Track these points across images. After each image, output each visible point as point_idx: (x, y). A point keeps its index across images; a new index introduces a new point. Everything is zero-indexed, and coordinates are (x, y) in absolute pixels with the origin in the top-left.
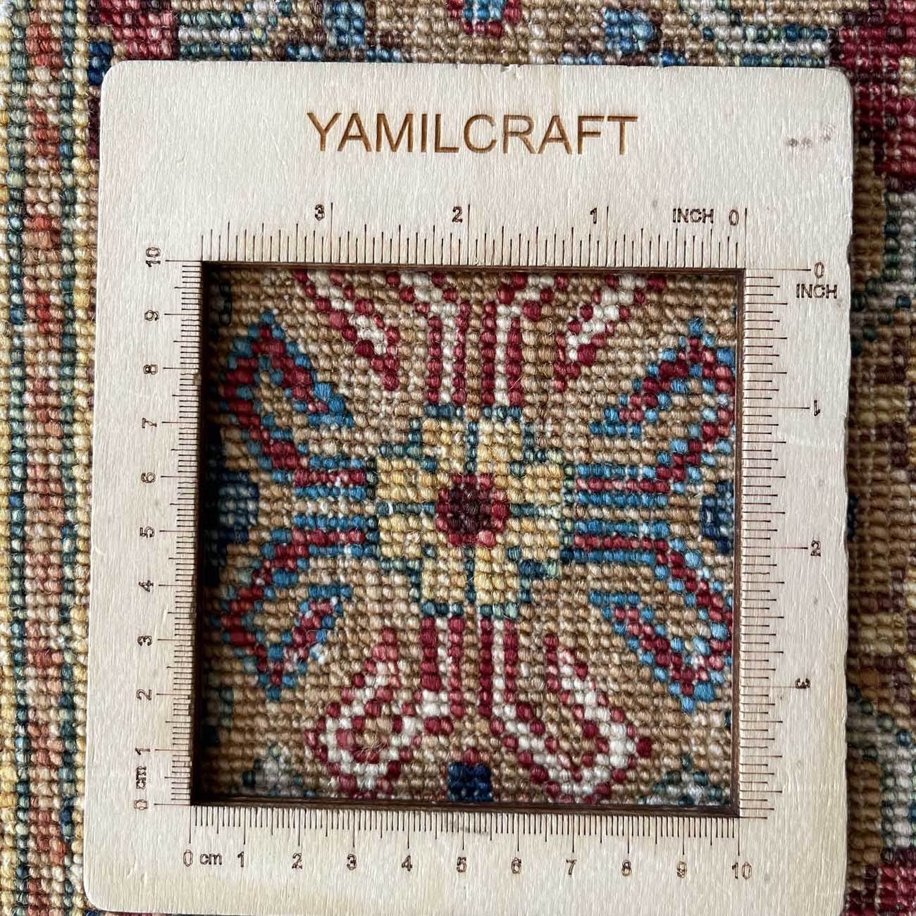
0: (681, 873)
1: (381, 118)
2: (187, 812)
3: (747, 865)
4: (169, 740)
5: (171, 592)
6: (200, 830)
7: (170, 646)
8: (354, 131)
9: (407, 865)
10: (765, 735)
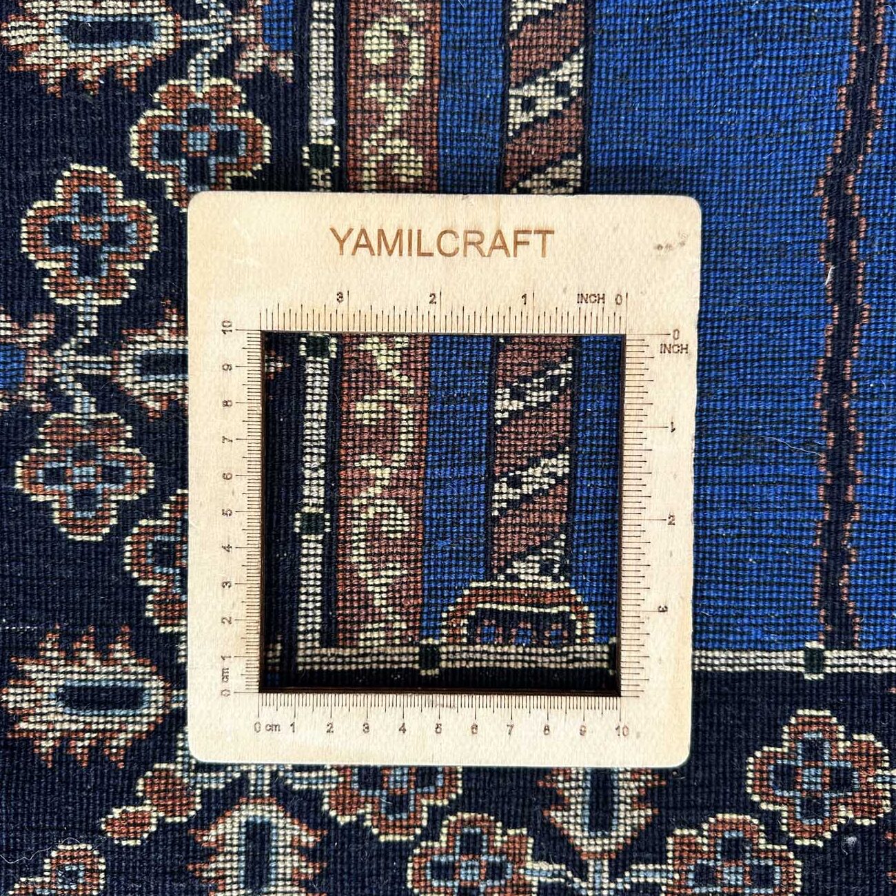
0: (582, 733)
1: (381, 233)
2: (256, 697)
3: (626, 727)
4: (244, 651)
5: (244, 552)
6: (265, 709)
7: (244, 588)
8: (363, 241)
9: (403, 729)
10: (637, 642)
